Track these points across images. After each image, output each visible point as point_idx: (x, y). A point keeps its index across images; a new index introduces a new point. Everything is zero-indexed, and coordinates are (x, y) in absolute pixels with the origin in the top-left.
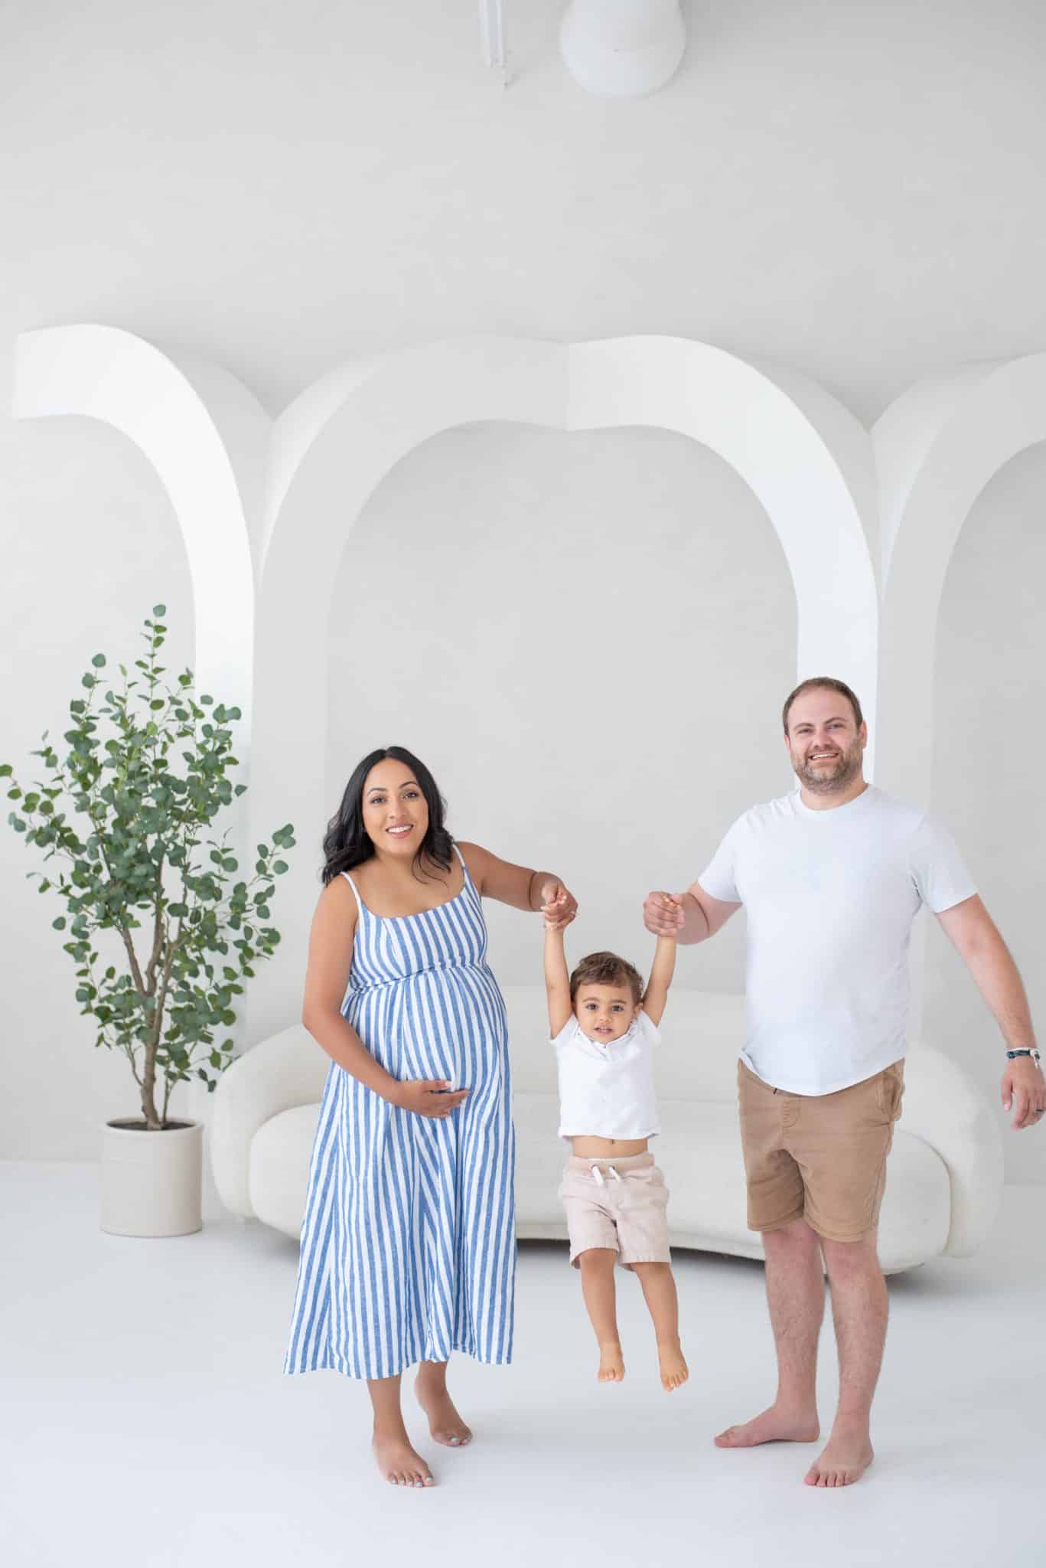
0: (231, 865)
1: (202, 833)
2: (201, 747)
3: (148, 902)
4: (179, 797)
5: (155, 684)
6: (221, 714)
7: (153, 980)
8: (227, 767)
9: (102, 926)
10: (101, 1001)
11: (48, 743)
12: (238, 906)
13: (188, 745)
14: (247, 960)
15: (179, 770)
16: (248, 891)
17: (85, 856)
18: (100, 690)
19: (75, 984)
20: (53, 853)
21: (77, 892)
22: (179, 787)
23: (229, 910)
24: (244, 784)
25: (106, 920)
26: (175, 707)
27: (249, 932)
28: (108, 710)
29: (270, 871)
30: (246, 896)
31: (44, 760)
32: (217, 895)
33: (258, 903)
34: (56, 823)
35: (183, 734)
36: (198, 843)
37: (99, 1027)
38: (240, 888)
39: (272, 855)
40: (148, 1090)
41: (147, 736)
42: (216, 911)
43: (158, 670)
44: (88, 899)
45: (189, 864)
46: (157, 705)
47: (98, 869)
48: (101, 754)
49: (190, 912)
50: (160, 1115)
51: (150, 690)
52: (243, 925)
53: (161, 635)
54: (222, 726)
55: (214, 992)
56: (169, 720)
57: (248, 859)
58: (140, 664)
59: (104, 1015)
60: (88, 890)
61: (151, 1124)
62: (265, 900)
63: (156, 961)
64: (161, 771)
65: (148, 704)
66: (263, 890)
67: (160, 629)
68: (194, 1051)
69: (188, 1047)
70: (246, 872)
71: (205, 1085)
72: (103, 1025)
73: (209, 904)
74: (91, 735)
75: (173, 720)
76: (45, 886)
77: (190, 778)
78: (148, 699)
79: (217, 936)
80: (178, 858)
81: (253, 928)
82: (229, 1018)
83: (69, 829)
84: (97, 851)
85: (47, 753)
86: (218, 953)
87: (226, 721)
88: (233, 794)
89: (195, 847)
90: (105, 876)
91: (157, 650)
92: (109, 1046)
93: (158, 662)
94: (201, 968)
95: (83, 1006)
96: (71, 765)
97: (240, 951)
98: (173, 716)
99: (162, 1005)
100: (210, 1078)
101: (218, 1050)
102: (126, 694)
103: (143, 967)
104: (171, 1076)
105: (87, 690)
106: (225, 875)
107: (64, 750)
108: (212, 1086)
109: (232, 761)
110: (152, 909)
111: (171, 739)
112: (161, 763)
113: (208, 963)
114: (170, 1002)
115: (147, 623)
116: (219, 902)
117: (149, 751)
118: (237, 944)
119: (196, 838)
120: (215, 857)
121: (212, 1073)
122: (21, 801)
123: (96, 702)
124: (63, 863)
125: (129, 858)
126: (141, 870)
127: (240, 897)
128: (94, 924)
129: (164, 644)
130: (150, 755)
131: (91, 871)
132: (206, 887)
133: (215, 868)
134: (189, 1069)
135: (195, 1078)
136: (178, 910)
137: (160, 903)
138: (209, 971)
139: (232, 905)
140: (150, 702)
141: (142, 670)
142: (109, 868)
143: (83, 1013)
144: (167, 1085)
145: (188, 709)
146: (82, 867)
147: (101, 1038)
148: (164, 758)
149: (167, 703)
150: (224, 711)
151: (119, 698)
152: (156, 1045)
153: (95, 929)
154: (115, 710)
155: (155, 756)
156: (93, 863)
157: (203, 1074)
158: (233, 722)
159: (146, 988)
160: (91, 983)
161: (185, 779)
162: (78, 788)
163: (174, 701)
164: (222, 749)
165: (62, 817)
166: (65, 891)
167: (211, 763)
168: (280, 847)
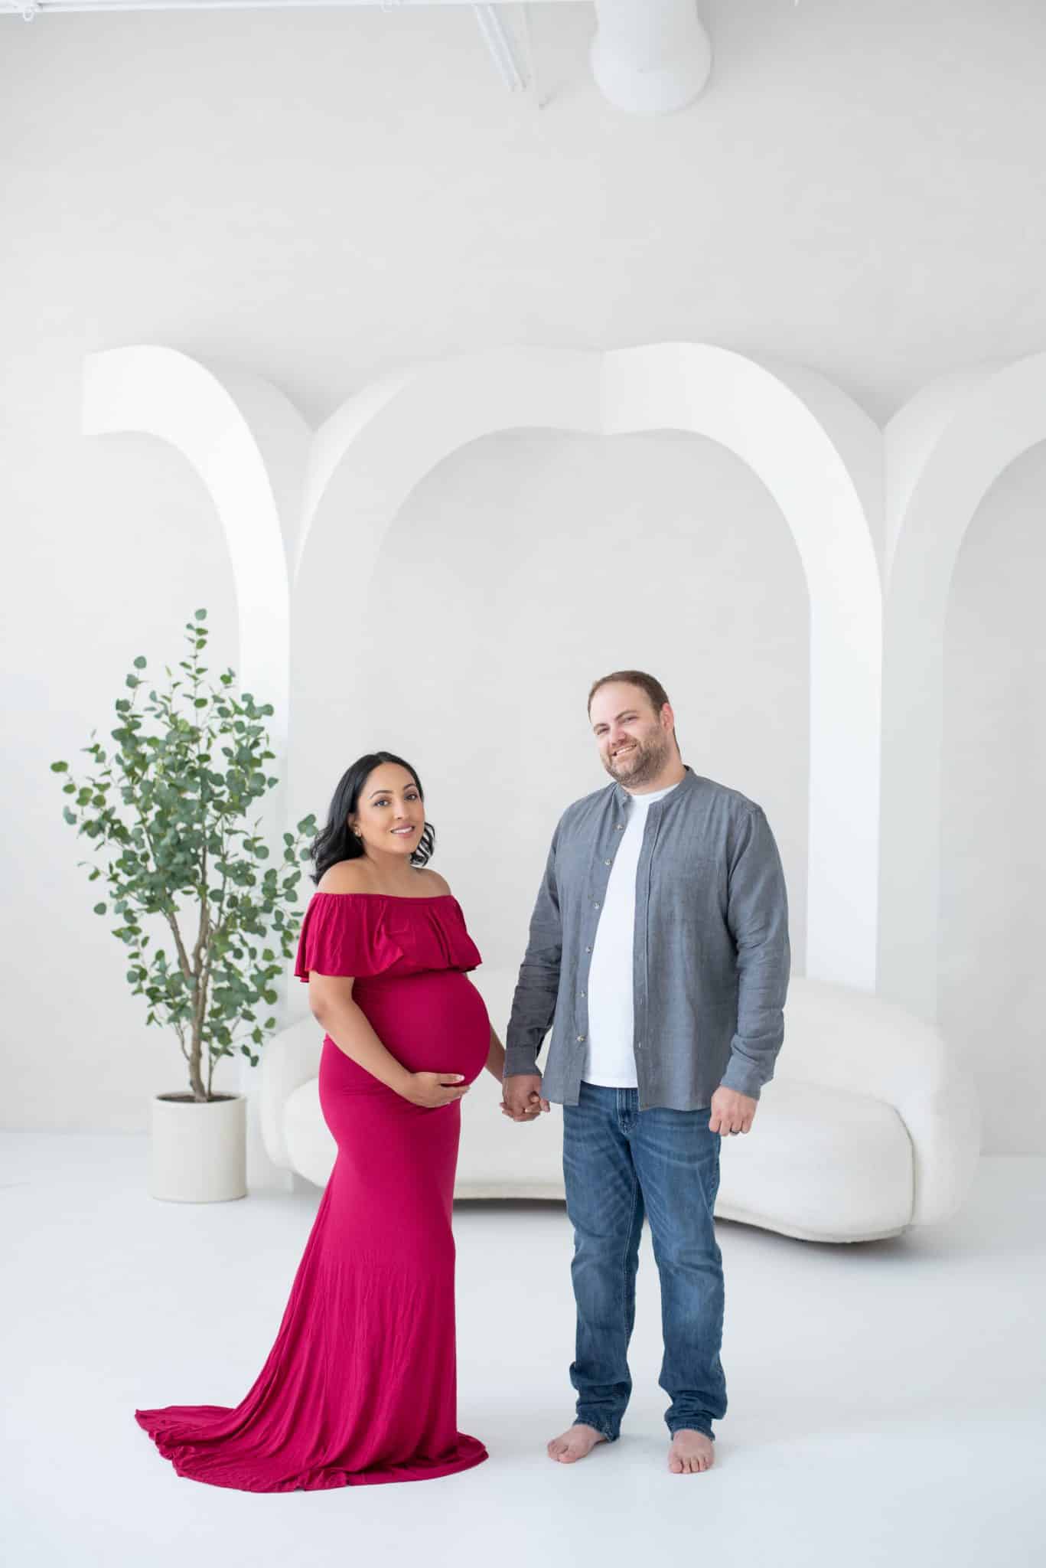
0: (263, 852)
1: (239, 822)
2: (238, 742)
3: (191, 888)
4: (217, 790)
5: (199, 684)
6: (251, 712)
7: (198, 961)
8: (265, 761)
9: (149, 911)
10: (152, 981)
11: (97, 740)
12: (270, 892)
13: (229, 740)
14: (287, 943)
15: (219, 765)
16: (278, 878)
17: (132, 847)
18: (143, 691)
19: (128, 966)
20: (103, 843)
21: (124, 879)
22: (218, 780)
23: (261, 895)
24: (275, 777)
25: (152, 904)
26: (218, 705)
27: (279, 915)
28: (153, 709)
29: (298, 858)
30: (275, 881)
31: (94, 756)
32: (251, 881)
33: (287, 888)
34: (107, 816)
35: (224, 730)
36: (235, 832)
37: (150, 1006)
38: (271, 875)
39: (297, 843)
40: (195, 1066)
41: (193, 735)
42: (250, 896)
43: (200, 671)
44: (132, 886)
45: (227, 853)
46: (201, 703)
47: (145, 858)
48: (146, 749)
49: (227, 898)
50: (206, 1089)
51: (193, 689)
52: (275, 908)
53: (204, 637)
54: (255, 723)
55: (255, 972)
56: (212, 717)
57: (278, 848)
58: (183, 664)
59: (153, 995)
60: (134, 878)
61: (198, 1096)
62: (293, 885)
63: (202, 944)
64: (205, 765)
65: (192, 702)
66: (289, 875)
67: (201, 632)
68: (238, 1027)
69: (228, 1024)
70: (275, 860)
71: (247, 1060)
72: (153, 1004)
73: (245, 889)
74: (137, 733)
75: (217, 718)
76: (94, 876)
77: (230, 772)
78: (192, 698)
79: (257, 920)
80: (215, 845)
81: (284, 912)
82: (271, 997)
83: (118, 821)
84: (143, 841)
85: (95, 749)
86: (257, 936)
87: (259, 718)
88: (266, 787)
89: (233, 837)
90: (152, 866)
91: (200, 652)
92: (159, 1024)
93: (200, 663)
94: (245, 951)
95: (134, 986)
96: (119, 760)
97: (280, 934)
98: (216, 713)
99: (206, 985)
100: (253, 1054)
101: (262, 1028)
102: (171, 693)
103: (189, 951)
104: (214, 1051)
105: (130, 690)
106: (257, 862)
107: (113, 748)
108: (255, 1061)
109: (268, 755)
110: (195, 896)
111: (213, 735)
112: (204, 758)
113: (251, 945)
114: (212, 984)
115: (189, 626)
116: (253, 888)
117: (194, 747)
118: (275, 927)
119: (234, 828)
120: (248, 845)
121: (255, 1049)
122: (76, 795)
123: (140, 703)
124: (114, 851)
125: (166, 847)
126: (179, 858)
127: (270, 883)
128: (140, 910)
129: (206, 646)
130: (195, 750)
131: (139, 860)
132: (242, 874)
133: (247, 856)
134: (232, 1045)
135: (239, 1055)
136: (217, 895)
137: (204, 886)
138: (253, 953)
139: (264, 890)
140: (194, 700)
141: (188, 671)
142: (154, 855)
143: (135, 993)
144: (211, 1061)
145: (228, 705)
146: (130, 856)
147: (151, 1017)
148: (208, 753)
149: (210, 700)
150: (254, 708)
151: (165, 697)
152: (201, 1023)
153: (142, 915)
154: (160, 708)
155: (199, 751)
156: (140, 852)
157: (246, 1050)
158: (264, 717)
159: (192, 969)
160: (143, 967)
161: (224, 773)
162: (126, 782)
163: (216, 699)
164: (256, 744)
165: (113, 810)
166: (114, 878)
167: (245, 759)
168: (304, 835)
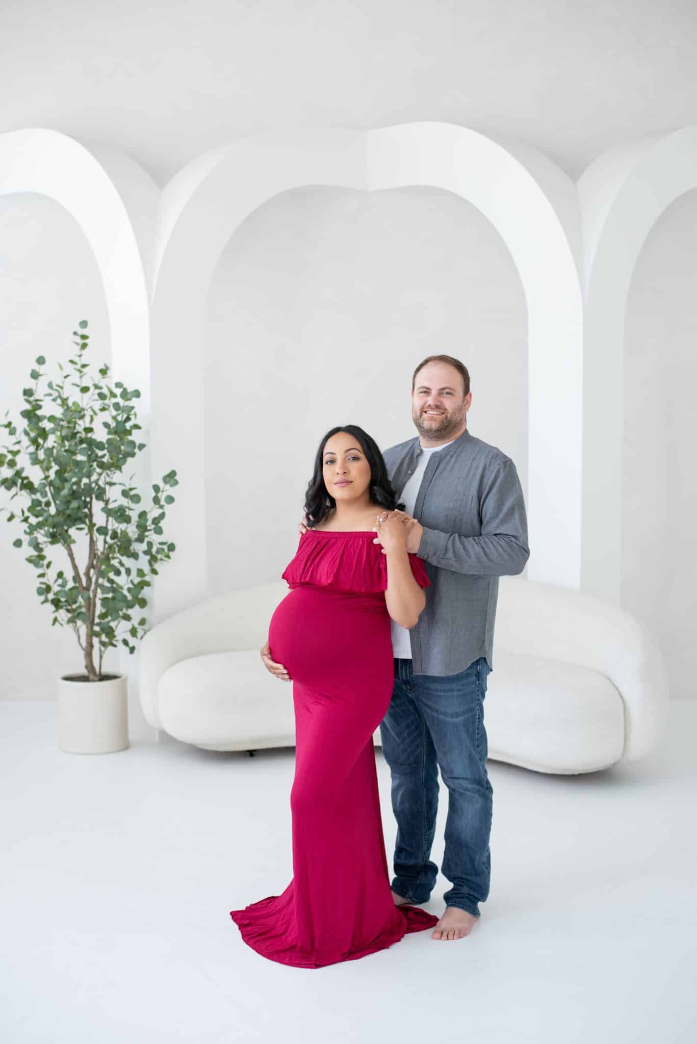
0: (136, 499)
1: (117, 477)
2: (114, 418)
3: (83, 526)
4: (100, 453)
5: (83, 376)
6: (125, 395)
7: (89, 579)
8: (134, 432)
9: (52, 543)
10: (56, 594)
11: (9, 419)
12: (142, 528)
13: (107, 417)
14: (153, 563)
15: (101, 435)
16: (148, 517)
17: (38, 496)
18: (43, 382)
19: (37, 583)
20: (16, 494)
21: (33, 520)
22: (100, 446)
23: (136, 530)
24: (144, 443)
25: (54, 538)
26: (98, 391)
27: (150, 544)
28: (50, 395)
29: (163, 503)
30: (147, 520)
31: (7, 430)
32: (128, 520)
33: (155, 524)
34: (18, 474)
35: (103, 409)
36: (114, 484)
37: (54, 612)
38: (143, 515)
39: (163, 492)
40: (89, 655)
41: (80, 413)
42: (128, 530)
43: (84, 366)
44: (40, 525)
45: (109, 500)
46: (85, 390)
47: (48, 504)
48: (47, 425)
49: (110, 533)
50: (97, 670)
51: (79, 380)
52: (146, 540)
53: (86, 341)
54: (127, 403)
55: (131, 586)
56: (93, 400)
57: (147, 495)
58: (72, 362)
59: (56, 603)
60: (40, 519)
61: (91, 677)
62: (159, 522)
63: (91, 566)
64: (89, 435)
65: (78, 389)
66: (157, 515)
67: (84, 337)
68: (119, 626)
69: (113, 624)
70: (146, 504)
71: (127, 650)
72: (57, 610)
73: (123, 526)
74: (39, 412)
75: (97, 400)
76: (11, 518)
77: (109, 440)
78: (78, 386)
79: (131, 548)
80: (101, 495)
81: (153, 542)
82: (143, 603)
83: (27, 478)
84: (46, 492)
85: (9, 425)
86: (132, 560)
87: (130, 399)
88: (136, 450)
89: (113, 487)
90: (53, 510)
91: (83, 352)
92: (61, 625)
93: (84, 361)
94: (123, 570)
95: (42, 598)
96: (27, 433)
97: (148, 557)
98: (96, 397)
99: (95, 596)
100: (131, 645)
101: (136, 625)
102: (63, 383)
103: (82, 571)
104: (103, 644)
105: (33, 381)
106: (133, 506)
107: (22, 424)
108: (132, 650)
109: (137, 427)
110: (86, 531)
111: (95, 413)
112: (89, 430)
113: (127, 566)
114: (100, 595)
115: (75, 333)
116: (129, 525)
117: (80, 422)
118: (145, 553)
119: (114, 481)
120: (125, 494)
121: (132, 641)
123: (41, 390)
124: (24, 500)
125: (65, 496)
126: (74, 504)
127: (143, 522)
128: (46, 542)
129: (88, 348)
130: (81, 425)
131: (43, 505)
132: (121, 515)
133: (125, 502)
134: (117, 638)
135: (121, 646)
136: (103, 531)
137: (92, 525)
138: (128, 571)
139: (137, 527)
140: (80, 388)
141: (75, 366)
142: (55, 502)
143: (42, 603)
144: (100, 651)
145: (105, 391)
146: (36, 503)
147: (55, 620)
148: (92, 426)
149: (92, 388)
150: (127, 392)
151: (58, 386)
152: (92, 623)
153: (47, 546)
154: (55, 394)
155: (85, 425)
156: (44, 500)
157: (125, 642)
158: (134, 399)
159: (84, 584)
160: (48, 583)
161: (104, 441)
162: (32, 449)
163: (96, 387)
164: (128, 419)
165: (22, 469)
166: (26, 520)
167: (121, 430)
168: (168, 486)
